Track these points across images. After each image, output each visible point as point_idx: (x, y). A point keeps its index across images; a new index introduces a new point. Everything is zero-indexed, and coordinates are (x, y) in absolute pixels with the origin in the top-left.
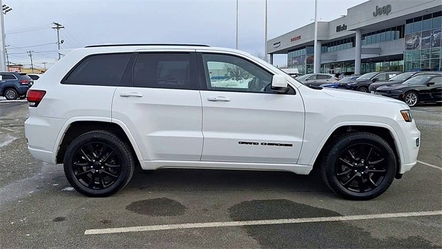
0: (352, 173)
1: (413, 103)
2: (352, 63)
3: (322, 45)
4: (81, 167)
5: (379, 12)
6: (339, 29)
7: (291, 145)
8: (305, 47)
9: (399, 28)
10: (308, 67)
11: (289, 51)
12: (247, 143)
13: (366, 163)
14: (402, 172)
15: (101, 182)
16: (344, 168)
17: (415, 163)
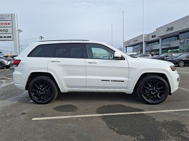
0: (150, 93)
1: (182, 65)
2: (158, 50)
3: (146, 43)
4: (36, 91)
5: (169, 29)
6: (153, 37)
7: (123, 81)
8: (139, 44)
9: (177, 36)
10: (141, 52)
11: (133, 46)
12: (105, 81)
13: (156, 89)
14: (172, 92)
15: (43, 98)
16: (146, 91)
17: (177, 88)
